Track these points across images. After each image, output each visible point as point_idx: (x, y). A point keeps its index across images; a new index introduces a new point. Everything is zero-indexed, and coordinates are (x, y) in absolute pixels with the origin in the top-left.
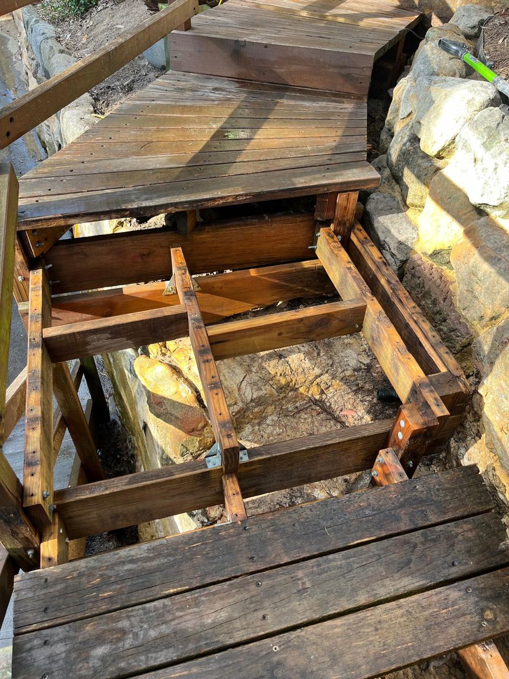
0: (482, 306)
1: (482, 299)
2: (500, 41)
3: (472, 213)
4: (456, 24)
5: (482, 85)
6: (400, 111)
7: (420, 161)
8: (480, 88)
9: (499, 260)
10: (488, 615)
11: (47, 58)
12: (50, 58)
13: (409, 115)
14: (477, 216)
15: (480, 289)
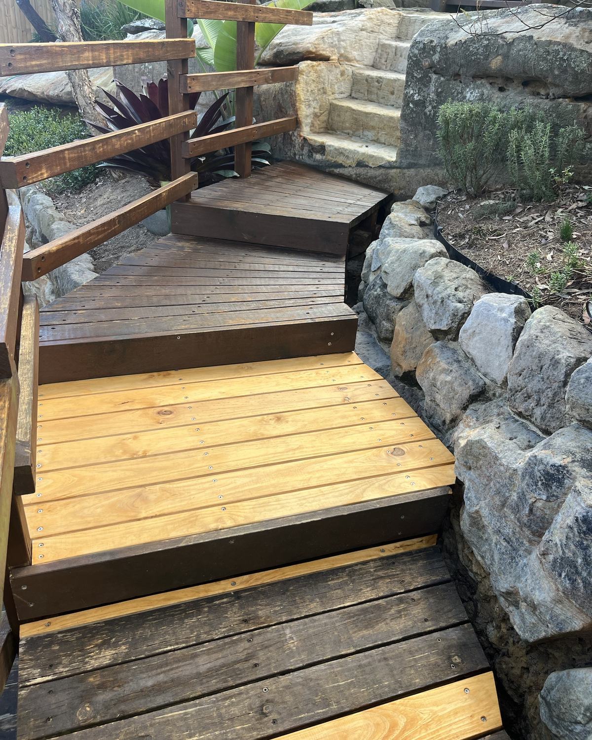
0: (443, 411)
1: (442, 405)
2: (449, 213)
3: (431, 338)
4: (418, 200)
5: (431, 242)
6: (372, 266)
7: (388, 302)
8: (429, 244)
9: (451, 371)
10: (456, 660)
11: (46, 224)
12: (49, 225)
13: (378, 268)
14: (435, 341)
15: (440, 397)
